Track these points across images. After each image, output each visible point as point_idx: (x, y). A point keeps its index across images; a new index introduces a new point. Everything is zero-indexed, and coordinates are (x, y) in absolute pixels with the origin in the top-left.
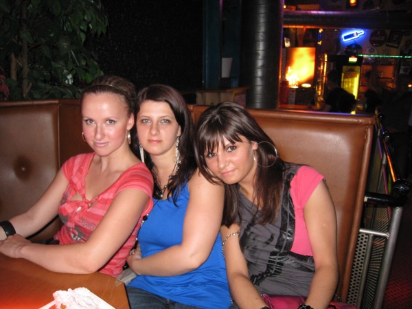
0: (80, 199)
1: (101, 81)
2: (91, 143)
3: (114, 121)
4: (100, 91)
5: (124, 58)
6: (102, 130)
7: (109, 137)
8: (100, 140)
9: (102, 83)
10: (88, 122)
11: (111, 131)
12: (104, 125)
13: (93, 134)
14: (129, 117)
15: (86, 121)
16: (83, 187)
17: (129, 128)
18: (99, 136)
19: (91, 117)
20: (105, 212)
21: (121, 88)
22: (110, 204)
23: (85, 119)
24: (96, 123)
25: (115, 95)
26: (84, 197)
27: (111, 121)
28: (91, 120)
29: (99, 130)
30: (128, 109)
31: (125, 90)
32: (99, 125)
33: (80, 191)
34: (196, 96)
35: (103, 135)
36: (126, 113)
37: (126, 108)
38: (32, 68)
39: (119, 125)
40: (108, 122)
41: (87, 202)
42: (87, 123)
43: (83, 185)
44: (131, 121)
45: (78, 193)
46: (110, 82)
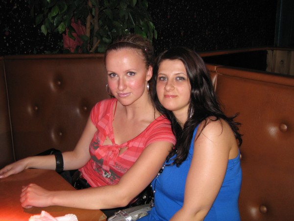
0: (110, 143)
1: (120, 38)
2: (115, 94)
3: (134, 73)
4: (120, 47)
5: (195, 16)
6: (124, 81)
7: (130, 87)
8: (123, 91)
9: (122, 41)
10: (112, 75)
11: (133, 82)
12: (125, 77)
13: (116, 86)
14: (148, 69)
15: (110, 75)
16: (112, 132)
17: (148, 79)
18: (121, 87)
19: (114, 70)
20: (136, 159)
21: (138, 43)
22: (140, 152)
23: (109, 73)
24: (118, 76)
25: (133, 49)
26: (113, 141)
27: (131, 73)
28: (114, 74)
29: (121, 81)
30: (146, 61)
31: (142, 45)
32: (121, 77)
33: (109, 136)
34: (267, 53)
35: (125, 86)
36: (144, 65)
37: (145, 60)
38: (101, 27)
39: (139, 76)
40: (129, 74)
41: (117, 147)
42: (111, 77)
43: (112, 130)
44: (150, 73)
45: (107, 137)
46: (128, 39)
